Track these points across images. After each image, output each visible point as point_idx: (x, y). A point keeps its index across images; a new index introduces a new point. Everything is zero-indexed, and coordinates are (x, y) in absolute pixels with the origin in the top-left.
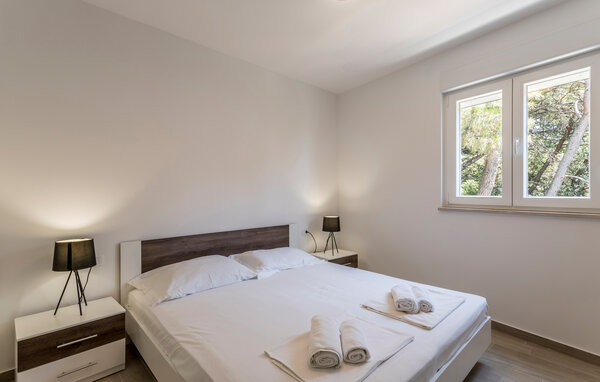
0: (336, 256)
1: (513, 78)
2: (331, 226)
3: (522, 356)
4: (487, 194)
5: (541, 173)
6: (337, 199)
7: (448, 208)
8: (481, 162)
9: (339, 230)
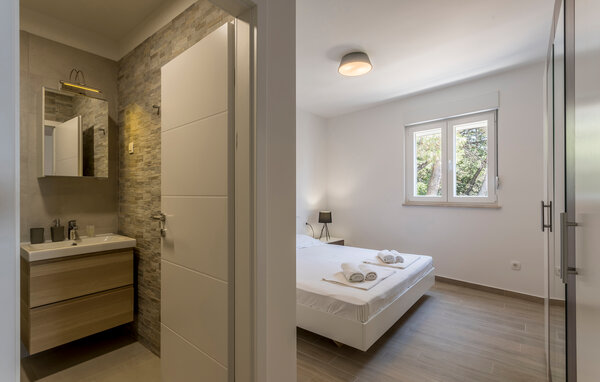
0: (330, 241)
1: (447, 122)
2: (325, 218)
3: (452, 291)
4: (433, 195)
5: (475, 176)
6: (326, 198)
7: (408, 204)
8: (429, 167)
9: (330, 222)
